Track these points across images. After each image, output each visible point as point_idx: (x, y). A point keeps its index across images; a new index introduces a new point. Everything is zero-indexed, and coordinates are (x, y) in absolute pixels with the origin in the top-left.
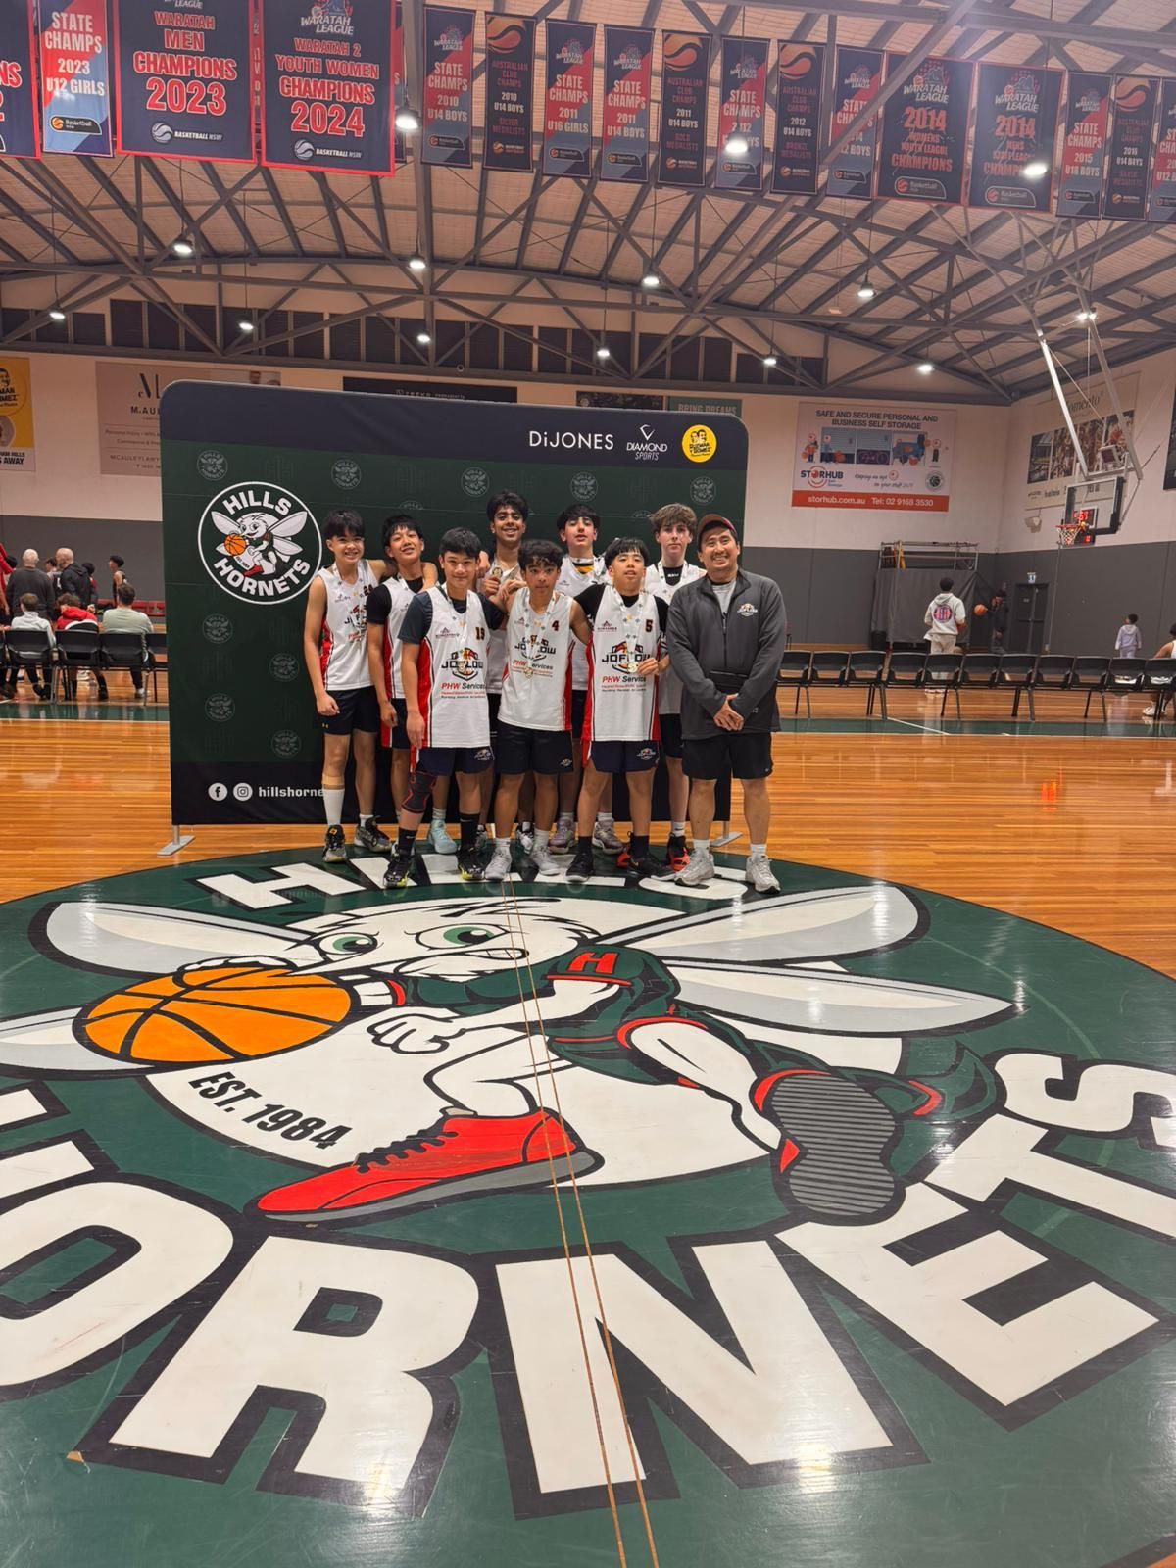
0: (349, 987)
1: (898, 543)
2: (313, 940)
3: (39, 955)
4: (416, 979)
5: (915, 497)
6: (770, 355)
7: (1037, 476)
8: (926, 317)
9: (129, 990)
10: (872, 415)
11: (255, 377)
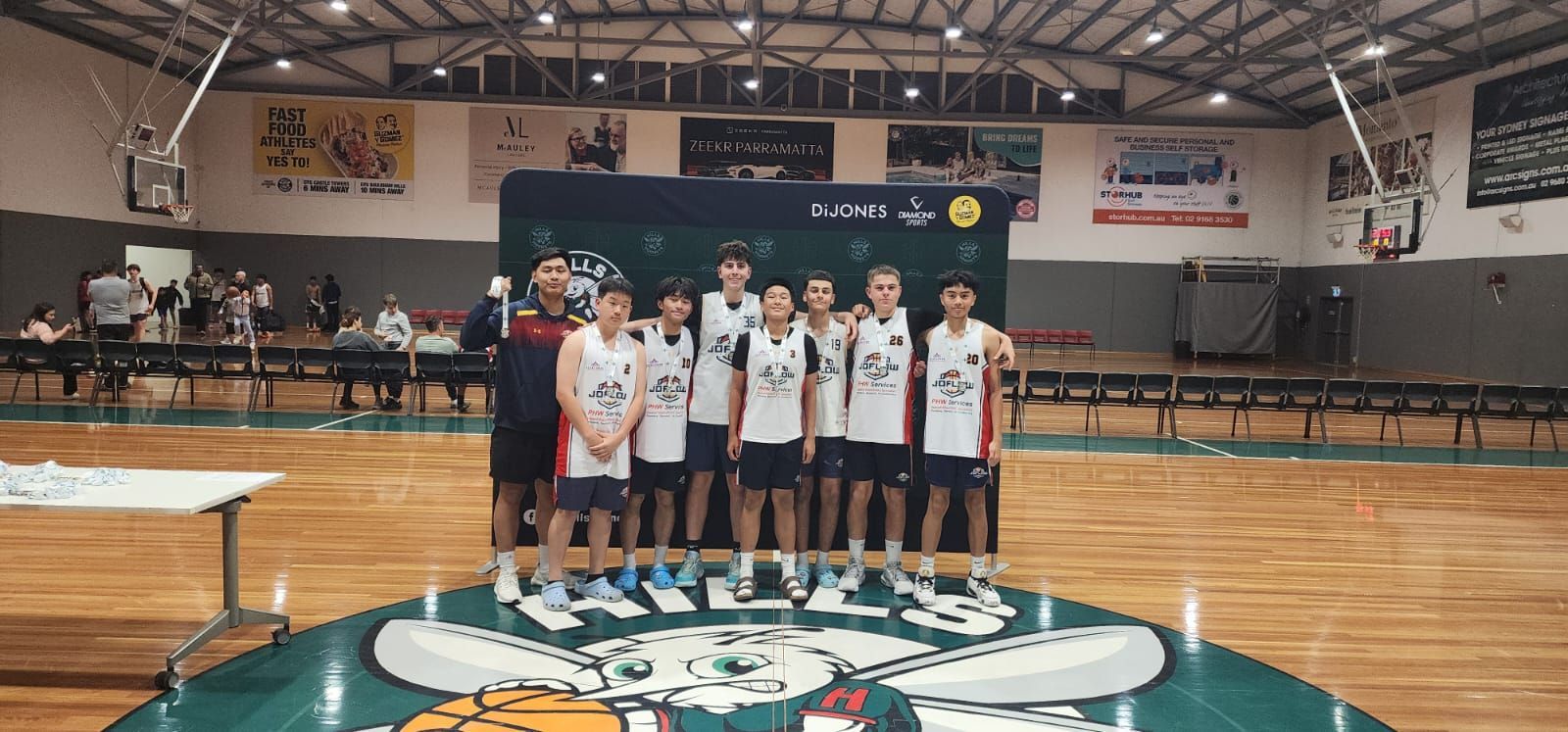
0: (621, 714)
1: (1199, 258)
2: (597, 665)
3: (365, 672)
4: (681, 709)
5: (1214, 215)
6: (1069, 90)
7: (1337, 194)
8: (1217, 54)
9: (434, 709)
10: (1169, 140)
11: (605, 118)
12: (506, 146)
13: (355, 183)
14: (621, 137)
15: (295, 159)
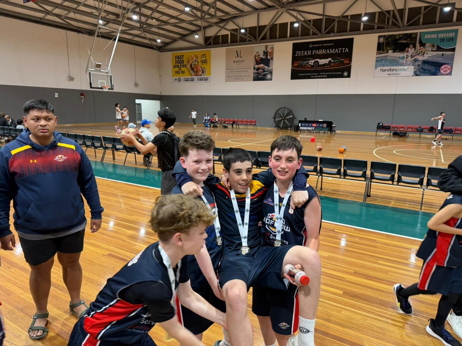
11: (266, 47)
12: (236, 61)
13: (196, 78)
14: (272, 53)
15: (181, 71)
